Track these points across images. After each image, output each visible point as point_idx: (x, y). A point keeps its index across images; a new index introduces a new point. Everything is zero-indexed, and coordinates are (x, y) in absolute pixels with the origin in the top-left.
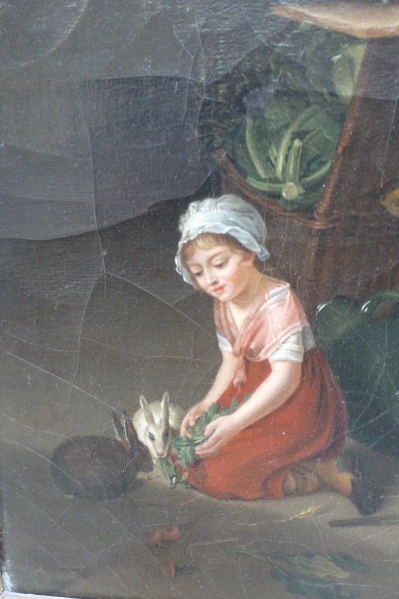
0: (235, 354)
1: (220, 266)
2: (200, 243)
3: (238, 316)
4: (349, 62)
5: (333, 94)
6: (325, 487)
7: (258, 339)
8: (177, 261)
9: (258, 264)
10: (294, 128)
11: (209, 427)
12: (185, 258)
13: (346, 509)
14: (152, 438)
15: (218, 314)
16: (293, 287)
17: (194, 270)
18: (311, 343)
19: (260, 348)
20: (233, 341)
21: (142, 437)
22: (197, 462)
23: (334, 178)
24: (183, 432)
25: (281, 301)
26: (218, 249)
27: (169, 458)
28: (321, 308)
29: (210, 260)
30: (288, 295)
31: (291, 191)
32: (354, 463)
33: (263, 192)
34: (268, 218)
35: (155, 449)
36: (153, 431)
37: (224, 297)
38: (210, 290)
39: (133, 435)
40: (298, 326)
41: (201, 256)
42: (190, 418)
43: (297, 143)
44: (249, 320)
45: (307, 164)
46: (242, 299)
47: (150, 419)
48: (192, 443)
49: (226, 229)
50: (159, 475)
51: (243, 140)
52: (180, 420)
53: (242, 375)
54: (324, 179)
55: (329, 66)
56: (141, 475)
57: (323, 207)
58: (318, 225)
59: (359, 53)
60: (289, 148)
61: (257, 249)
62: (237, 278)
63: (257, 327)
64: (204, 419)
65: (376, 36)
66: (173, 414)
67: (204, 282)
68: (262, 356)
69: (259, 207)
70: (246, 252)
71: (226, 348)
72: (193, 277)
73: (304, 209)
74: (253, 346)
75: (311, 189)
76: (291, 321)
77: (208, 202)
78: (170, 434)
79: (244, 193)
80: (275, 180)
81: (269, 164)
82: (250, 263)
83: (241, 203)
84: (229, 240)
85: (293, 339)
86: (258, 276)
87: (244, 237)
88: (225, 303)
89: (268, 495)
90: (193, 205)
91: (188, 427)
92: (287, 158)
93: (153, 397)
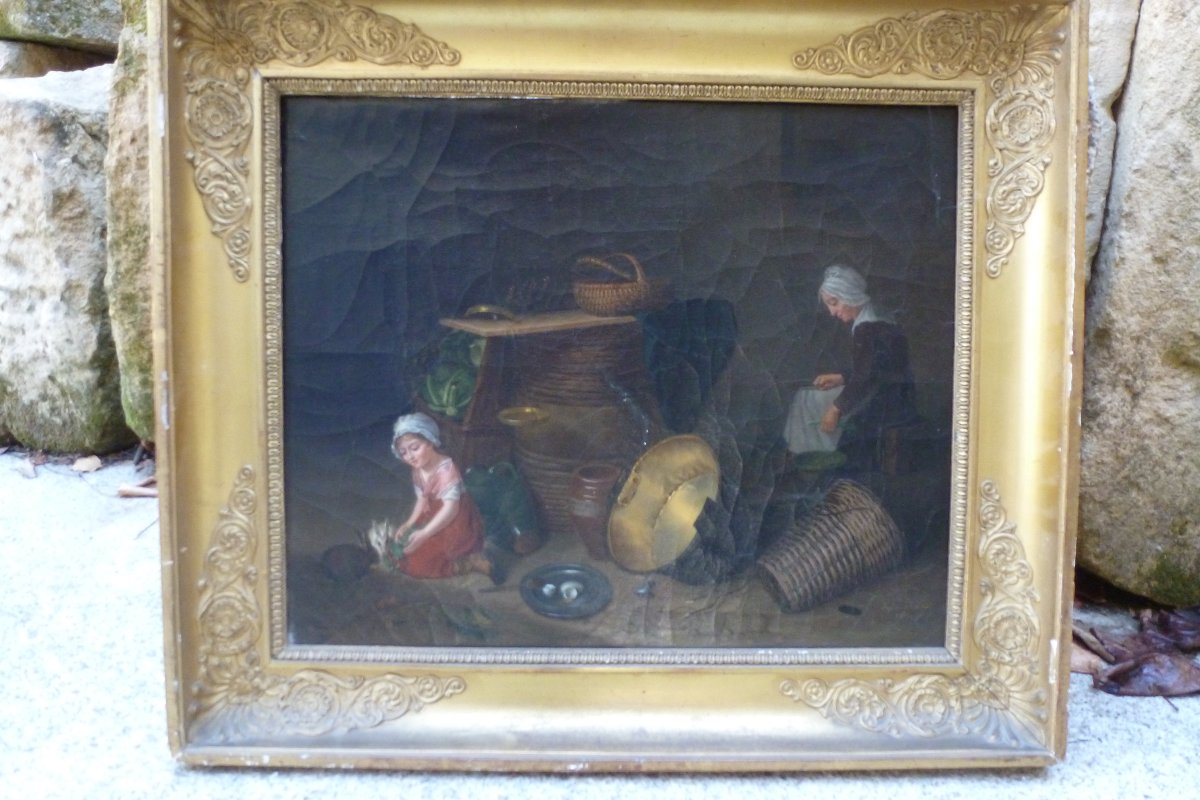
0: (424, 496)
1: (416, 449)
2: (405, 437)
3: (425, 476)
4: (478, 348)
5: (471, 364)
6: (475, 570)
7: (436, 488)
8: (393, 447)
9: (436, 449)
10: (452, 379)
11: (411, 537)
12: (397, 445)
13: (488, 583)
14: (379, 544)
15: (414, 475)
16: (453, 460)
17: (402, 452)
18: (464, 489)
19: (437, 492)
20: (422, 489)
21: (374, 544)
22: (405, 557)
23: (472, 405)
24: (396, 540)
25: (447, 468)
26: (414, 441)
27: (389, 555)
28: (468, 470)
29: (410, 447)
30: (451, 465)
31: (451, 411)
32: (490, 555)
33: (436, 412)
34: (441, 425)
35: (380, 550)
36: (380, 540)
37: (418, 465)
38: (410, 462)
39: (368, 542)
40: (457, 480)
41: (405, 444)
42: (400, 532)
43: (454, 387)
44: (430, 478)
45: (459, 398)
46: (428, 466)
47: (378, 533)
48: (401, 546)
49: (418, 430)
50: (383, 566)
51: (425, 385)
52: (394, 533)
53: (428, 506)
54: (466, 406)
55: (468, 350)
56: (373, 566)
57: (467, 419)
58: (465, 428)
59: (483, 344)
60: (450, 390)
61: (434, 440)
62: (424, 455)
63: (435, 481)
64: (409, 532)
65: (491, 335)
66: (390, 529)
67: (407, 458)
68: (438, 497)
69: (434, 419)
70: (429, 442)
71: (419, 493)
72: (402, 455)
73: (458, 420)
74: (433, 491)
75: (461, 410)
76: (453, 477)
77: (408, 417)
78: (389, 542)
79: (427, 412)
80: (442, 406)
81: (439, 397)
82: (430, 448)
83: (425, 417)
84: (419, 436)
85: (454, 488)
86: (434, 454)
87: (427, 434)
88: (418, 469)
89: (443, 575)
90: (400, 418)
91: (400, 538)
92: (448, 395)
93: (380, 520)
